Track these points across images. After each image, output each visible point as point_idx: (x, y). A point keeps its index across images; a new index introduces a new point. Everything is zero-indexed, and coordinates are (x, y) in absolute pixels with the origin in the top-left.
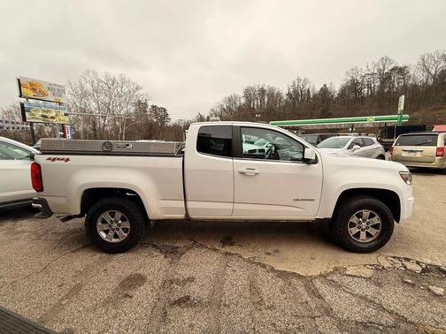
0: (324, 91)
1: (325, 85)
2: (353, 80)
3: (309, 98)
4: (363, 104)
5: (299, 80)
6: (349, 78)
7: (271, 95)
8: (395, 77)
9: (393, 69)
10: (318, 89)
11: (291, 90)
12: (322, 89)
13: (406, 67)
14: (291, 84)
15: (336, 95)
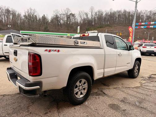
0: (44, 18)
1: (44, 15)
2: (56, 15)
3: (36, 20)
4: (61, 27)
5: (31, 9)
6: (55, 14)
7: (14, 14)
8: (71, 17)
9: (71, 14)
10: (41, 16)
11: (27, 14)
12: (43, 17)
13: (74, 14)
14: (26, 10)
15: (50, 21)
